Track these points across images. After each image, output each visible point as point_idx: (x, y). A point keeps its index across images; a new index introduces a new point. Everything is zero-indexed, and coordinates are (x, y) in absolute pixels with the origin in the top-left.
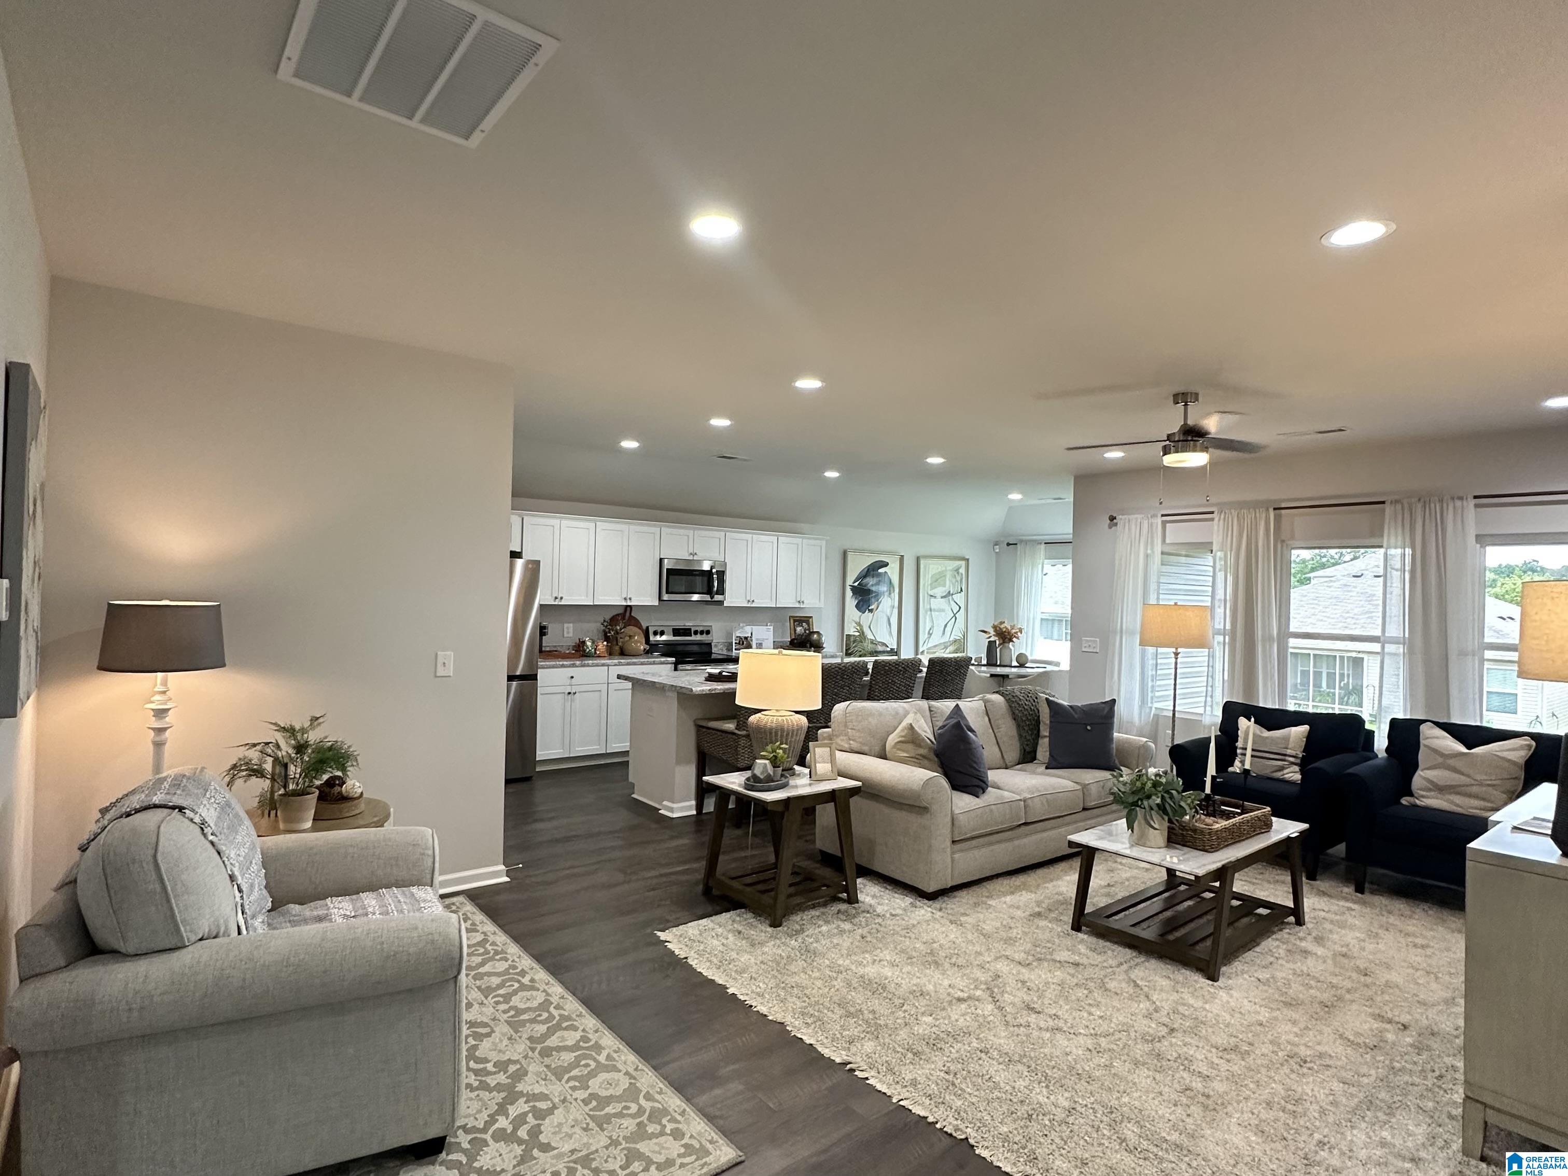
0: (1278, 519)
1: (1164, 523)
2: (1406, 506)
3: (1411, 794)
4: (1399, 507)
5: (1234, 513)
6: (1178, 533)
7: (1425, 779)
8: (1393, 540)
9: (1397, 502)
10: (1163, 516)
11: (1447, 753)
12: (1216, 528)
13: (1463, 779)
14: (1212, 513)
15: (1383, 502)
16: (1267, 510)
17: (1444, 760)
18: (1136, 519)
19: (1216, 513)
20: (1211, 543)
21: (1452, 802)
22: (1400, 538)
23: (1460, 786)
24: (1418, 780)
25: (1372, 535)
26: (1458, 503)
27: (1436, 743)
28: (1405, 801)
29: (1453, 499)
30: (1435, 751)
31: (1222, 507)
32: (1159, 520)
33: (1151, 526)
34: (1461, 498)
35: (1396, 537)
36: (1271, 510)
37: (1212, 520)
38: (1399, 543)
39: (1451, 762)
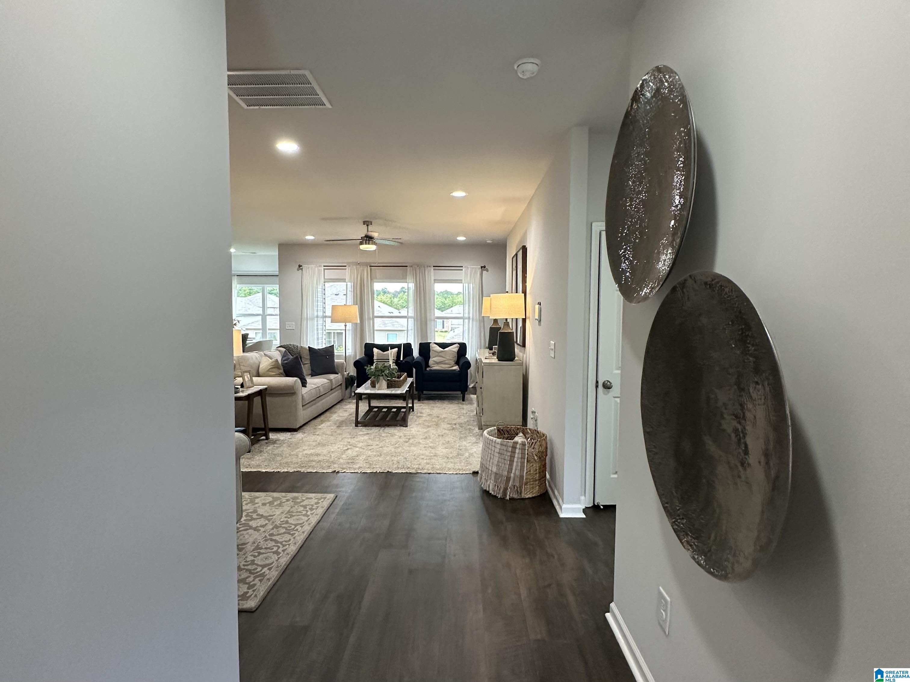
0: (371, 269)
1: (324, 269)
2: (414, 268)
3: (429, 367)
4: (412, 268)
5: (355, 267)
6: (330, 274)
7: (434, 361)
8: (410, 281)
9: (411, 266)
10: (324, 266)
11: (439, 351)
12: (347, 273)
13: (445, 359)
14: (346, 266)
15: (407, 266)
16: (367, 267)
17: (438, 354)
18: (312, 267)
19: (347, 266)
20: (345, 279)
21: (442, 367)
22: (412, 280)
23: (442, 361)
24: (431, 362)
25: (403, 279)
26: (429, 268)
27: (435, 349)
28: (428, 369)
29: (427, 266)
30: (435, 351)
31: (350, 264)
32: (323, 268)
33: (319, 270)
34: (430, 267)
35: (411, 279)
36: (369, 267)
37: (346, 269)
38: (412, 281)
39: (440, 354)
